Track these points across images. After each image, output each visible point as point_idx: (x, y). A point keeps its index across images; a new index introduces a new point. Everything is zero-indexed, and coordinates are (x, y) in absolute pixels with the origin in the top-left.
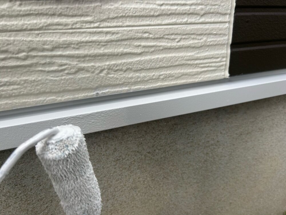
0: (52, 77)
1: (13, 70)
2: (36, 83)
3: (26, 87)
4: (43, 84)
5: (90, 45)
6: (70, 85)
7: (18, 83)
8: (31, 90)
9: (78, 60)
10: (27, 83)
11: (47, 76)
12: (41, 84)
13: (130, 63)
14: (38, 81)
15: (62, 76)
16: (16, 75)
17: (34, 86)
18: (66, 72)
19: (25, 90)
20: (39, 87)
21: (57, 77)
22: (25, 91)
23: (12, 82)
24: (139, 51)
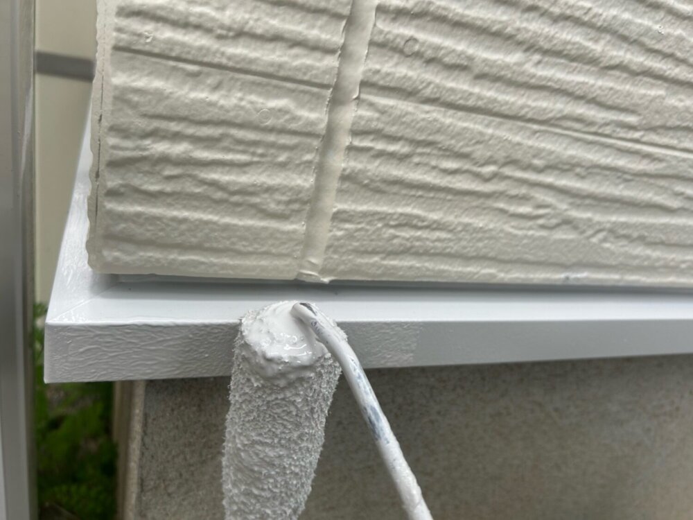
0: (513, 227)
1: (457, 198)
2: (480, 235)
3: (460, 240)
4: (490, 238)
5: (606, 176)
6: (532, 252)
7: (451, 228)
8: (465, 248)
9: (571, 200)
10: (467, 231)
11: (505, 223)
12: (487, 238)
13: (648, 227)
14: (485, 232)
15: (530, 228)
16: (456, 210)
17: (474, 241)
18: (541, 221)
19: (455, 244)
20: (480, 245)
21: (522, 229)
22: (455, 248)
23: (444, 224)
24: (675, 203)
